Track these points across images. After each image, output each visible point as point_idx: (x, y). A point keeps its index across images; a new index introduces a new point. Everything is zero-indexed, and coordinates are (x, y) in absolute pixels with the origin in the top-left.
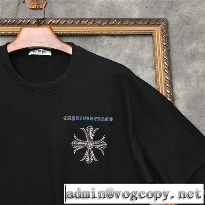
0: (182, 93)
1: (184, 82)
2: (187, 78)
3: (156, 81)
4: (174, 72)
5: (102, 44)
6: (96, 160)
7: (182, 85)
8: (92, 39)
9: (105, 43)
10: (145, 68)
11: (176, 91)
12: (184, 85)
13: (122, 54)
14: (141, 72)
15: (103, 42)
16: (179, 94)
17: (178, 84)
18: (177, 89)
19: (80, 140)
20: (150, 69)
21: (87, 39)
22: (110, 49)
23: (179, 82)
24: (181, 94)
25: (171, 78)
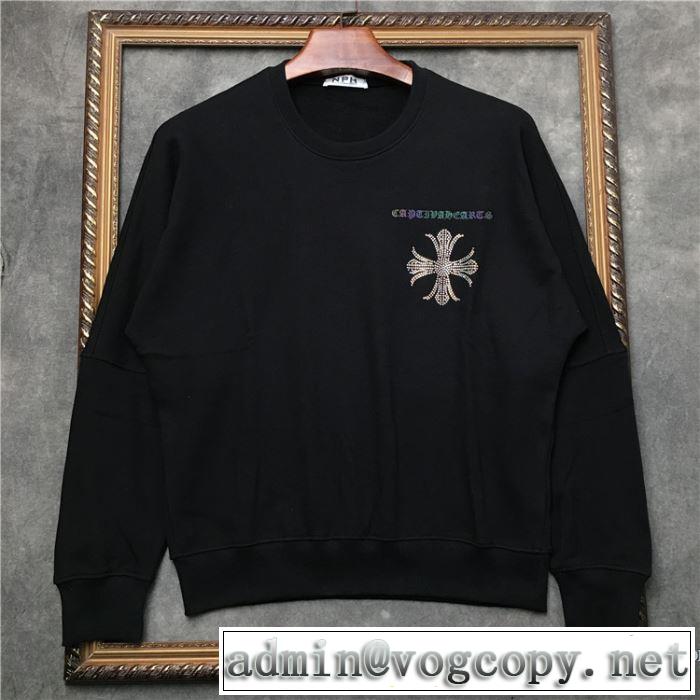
0: (639, 169)
1: (643, 146)
2: (650, 139)
3: (583, 143)
4: (621, 127)
5: (470, 67)
6: (455, 298)
7: (638, 154)
8: (449, 57)
9: (476, 65)
10: (560, 118)
11: (625, 166)
12: (642, 153)
13: (513, 88)
14: (552, 127)
15: (473, 62)
16: (632, 171)
17: (629, 151)
18: (628, 161)
19: (423, 259)
20: (571, 120)
21: (438, 57)
22: (487, 78)
23: (632, 148)
24: (636, 172)
25: (615, 136)
